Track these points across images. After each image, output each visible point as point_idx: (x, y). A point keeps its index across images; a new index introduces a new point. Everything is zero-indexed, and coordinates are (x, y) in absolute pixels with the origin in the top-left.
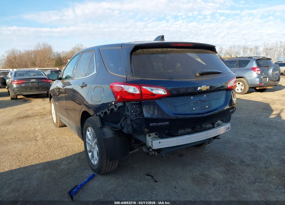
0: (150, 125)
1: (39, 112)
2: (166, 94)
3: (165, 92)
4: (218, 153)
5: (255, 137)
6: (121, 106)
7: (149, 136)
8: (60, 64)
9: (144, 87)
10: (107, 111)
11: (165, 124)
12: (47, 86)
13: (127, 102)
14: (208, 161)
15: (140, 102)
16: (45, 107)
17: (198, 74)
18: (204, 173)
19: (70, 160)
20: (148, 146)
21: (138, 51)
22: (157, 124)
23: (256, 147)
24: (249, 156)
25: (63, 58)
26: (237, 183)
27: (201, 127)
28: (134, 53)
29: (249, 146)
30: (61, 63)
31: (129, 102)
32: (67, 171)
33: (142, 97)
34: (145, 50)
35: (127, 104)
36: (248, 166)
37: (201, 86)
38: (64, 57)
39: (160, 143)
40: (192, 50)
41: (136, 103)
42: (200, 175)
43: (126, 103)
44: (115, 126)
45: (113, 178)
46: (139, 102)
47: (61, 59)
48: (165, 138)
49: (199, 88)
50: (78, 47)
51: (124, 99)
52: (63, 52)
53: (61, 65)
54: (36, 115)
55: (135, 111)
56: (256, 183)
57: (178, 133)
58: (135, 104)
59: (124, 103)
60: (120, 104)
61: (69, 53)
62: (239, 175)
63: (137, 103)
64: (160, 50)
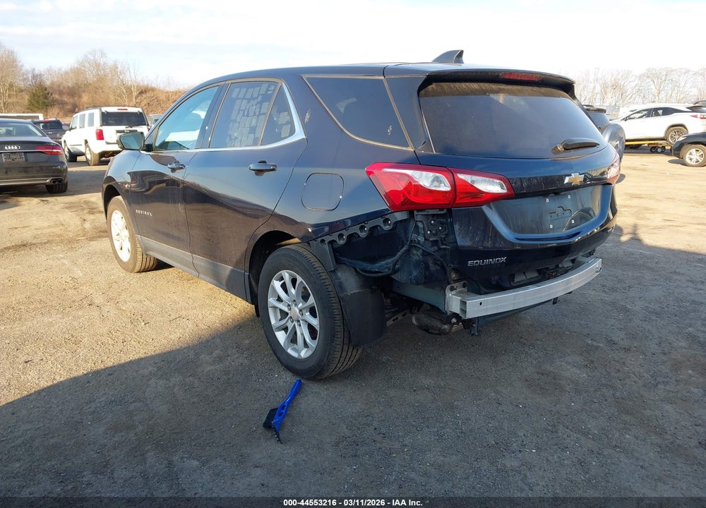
0: (469, 265)
1: (52, 234)
2: (505, 191)
3: (502, 188)
4: (553, 325)
5: (614, 290)
6: (401, 221)
7: (452, 289)
8: (44, 103)
9: (461, 176)
10: (359, 233)
11: (498, 260)
12: (52, 165)
13: (418, 211)
14: (539, 342)
15: (449, 210)
16: (62, 220)
17: (561, 147)
18: (543, 368)
19: (216, 352)
20: (449, 313)
21: (430, 86)
22: (483, 262)
23: (625, 310)
24: (621, 329)
25: (51, 87)
26: (621, 387)
27: (557, 266)
28: (422, 92)
29: (609, 308)
30: (46, 101)
31: (424, 210)
32: (225, 377)
33: (455, 200)
34: (445, 85)
35: (419, 216)
36: (627, 350)
37: (571, 175)
38: (53, 83)
39: (481, 304)
40: (536, 89)
41: (440, 213)
42: (538, 373)
43: (415, 213)
44: (369, 267)
45: (349, 388)
46: (445, 211)
47: (46, 89)
48: (486, 293)
49: (567, 180)
50: (92, 58)
51: (413, 203)
52: (49, 70)
53: (47, 106)
54: (48, 241)
55: (434, 232)
56: (659, 386)
57: (513, 281)
58: (433, 215)
59: (411, 213)
60: (400, 216)
61: (66, 73)
62: (619, 370)
63: (442, 212)
64: (475, 86)
